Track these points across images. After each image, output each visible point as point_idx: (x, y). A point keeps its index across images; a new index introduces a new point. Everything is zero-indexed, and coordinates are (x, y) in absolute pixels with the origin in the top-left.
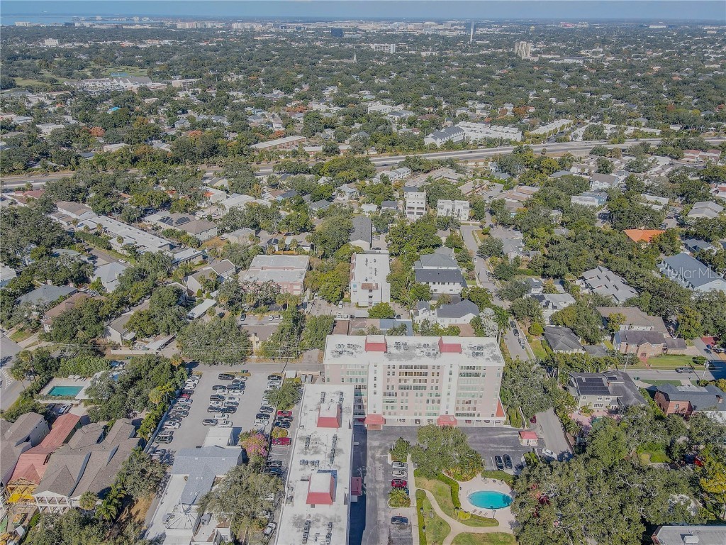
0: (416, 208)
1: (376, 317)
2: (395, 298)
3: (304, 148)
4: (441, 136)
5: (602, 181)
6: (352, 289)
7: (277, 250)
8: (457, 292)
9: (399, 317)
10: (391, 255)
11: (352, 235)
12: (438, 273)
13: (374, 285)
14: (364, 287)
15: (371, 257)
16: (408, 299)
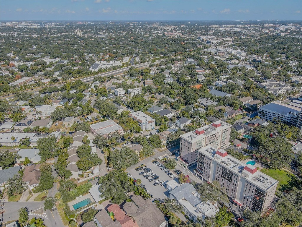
13: (152, 121)
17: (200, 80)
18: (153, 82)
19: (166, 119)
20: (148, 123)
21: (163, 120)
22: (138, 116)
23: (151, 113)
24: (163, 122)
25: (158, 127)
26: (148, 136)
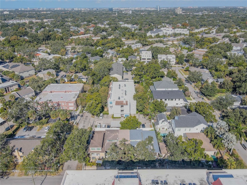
0: (146, 59)
1: (126, 128)
2: (139, 111)
3: (92, 38)
4: (154, 33)
5: (236, 47)
6: (109, 105)
7: (66, 81)
8: (181, 105)
9: (143, 126)
10: (135, 82)
11: (112, 72)
12: (168, 92)
13: (125, 102)
14: (117, 103)
15: (122, 84)
16: (149, 111)
22: (119, 88)
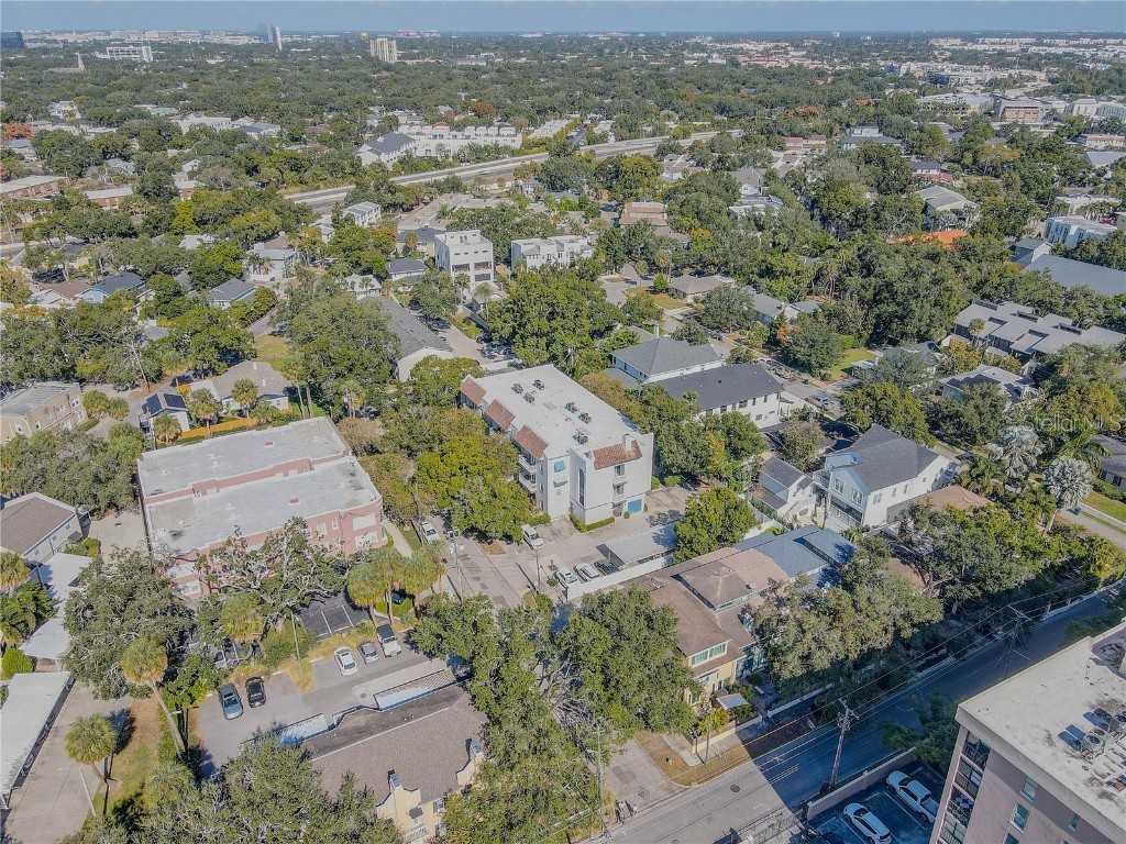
0: (471, 267)
4: (386, 149)
7: (187, 428)
8: (773, 420)
12: (719, 378)
13: (629, 448)
14: (602, 460)
17: (939, 209)
18: (670, 213)
19: (737, 440)
20: (590, 463)
21: (717, 442)
22: (530, 399)
23: (633, 385)
24: (721, 460)
25: (678, 498)
26: (583, 576)
